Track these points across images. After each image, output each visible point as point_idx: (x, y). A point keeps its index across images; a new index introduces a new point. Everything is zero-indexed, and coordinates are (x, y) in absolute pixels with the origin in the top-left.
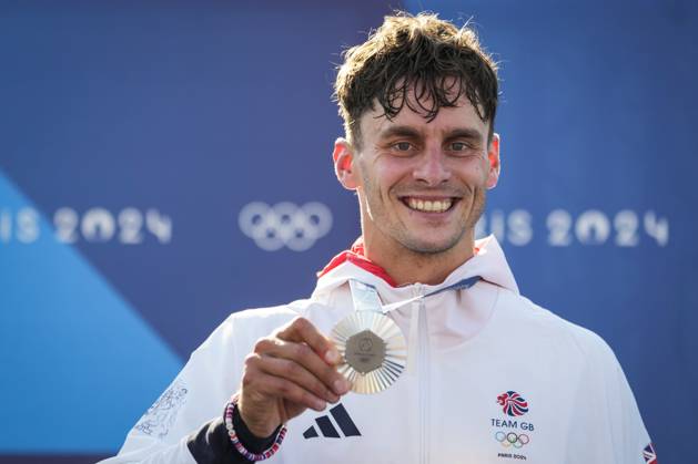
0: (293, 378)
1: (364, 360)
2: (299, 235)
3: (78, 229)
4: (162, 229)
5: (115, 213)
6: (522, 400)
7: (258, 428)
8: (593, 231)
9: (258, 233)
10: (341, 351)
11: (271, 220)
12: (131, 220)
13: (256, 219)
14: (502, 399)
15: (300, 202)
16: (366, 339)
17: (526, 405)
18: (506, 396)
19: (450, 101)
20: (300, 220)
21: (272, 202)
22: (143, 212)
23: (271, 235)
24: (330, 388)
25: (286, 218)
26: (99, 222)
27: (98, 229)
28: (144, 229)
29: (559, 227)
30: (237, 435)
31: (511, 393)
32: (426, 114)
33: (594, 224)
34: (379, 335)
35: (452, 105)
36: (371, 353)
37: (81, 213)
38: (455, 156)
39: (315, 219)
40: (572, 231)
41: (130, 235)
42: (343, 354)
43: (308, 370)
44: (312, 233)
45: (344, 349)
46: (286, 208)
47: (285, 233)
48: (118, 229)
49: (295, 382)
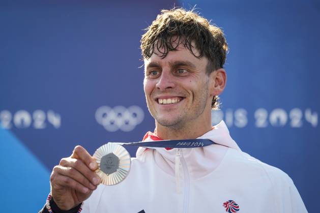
0: (72, 176)
1: (108, 168)
2: (127, 123)
3: (12, 122)
4: (55, 120)
5: (31, 112)
6: (236, 205)
7: (60, 204)
8: (278, 119)
9: (105, 122)
10: (98, 164)
11: (112, 115)
12: (39, 116)
13: (104, 115)
14: (226, 204)
15: (127, 106)
16: (110, 157)
17: (238, 207)
18: (228, 203)
19: (174, 47)
20: (127, 115)
21: (112, 106)
22: (46, 112)
23: (112, 123)
24: (90, 182)
25: (120, 114)
26: (23, 117)
27: (22, 121)
28: (47, 121)
29: (261, 117)
30: (51, 208)
31: (230, 201)
32: (162, 55)
33: (279, 116)
34: (117, 155)
35: (175, 50)
36: (112, 164)
37: (13, 113)
38: (180, 76)
39: (135, 115)
40: (268, 119)
41: (39, 124)
42: (99, 165)
43: (80, 172)
44: (134, 122)
45: (99, 162)
46: (120, 109)
47: (120, 122)
48: (33, 121)
49: (73, 179)
